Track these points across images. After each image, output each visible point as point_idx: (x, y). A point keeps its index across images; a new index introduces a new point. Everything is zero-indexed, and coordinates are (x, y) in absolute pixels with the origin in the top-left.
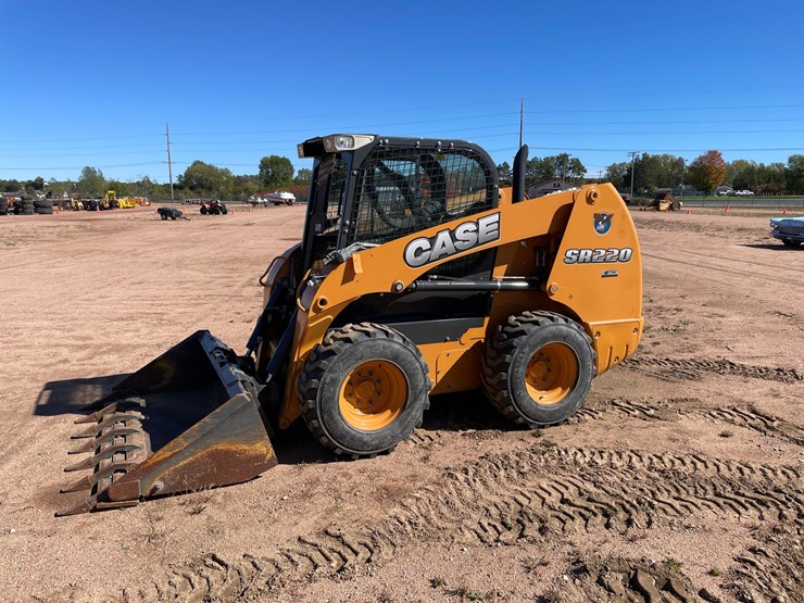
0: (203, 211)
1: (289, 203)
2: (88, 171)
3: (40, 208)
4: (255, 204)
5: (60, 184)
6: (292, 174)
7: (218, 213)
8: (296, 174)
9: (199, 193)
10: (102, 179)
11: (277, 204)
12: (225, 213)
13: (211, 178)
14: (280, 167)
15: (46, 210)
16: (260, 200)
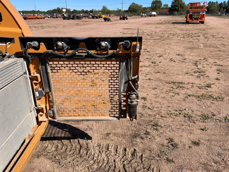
0: (121, 19)
1: (154, 16)
2: (104, 7)
3: (78, 18)
4: (142, 16)
5: (97, 11)
6: (161, 6)
7: (124, 19)
8: (163, 6)
9: (132, 13)
10: (107, 9)
11: (151, 16)
12: (127, 19)
13: (136, 8)
14: (158, 4)
15: (80, 18)
16: (144, 15)
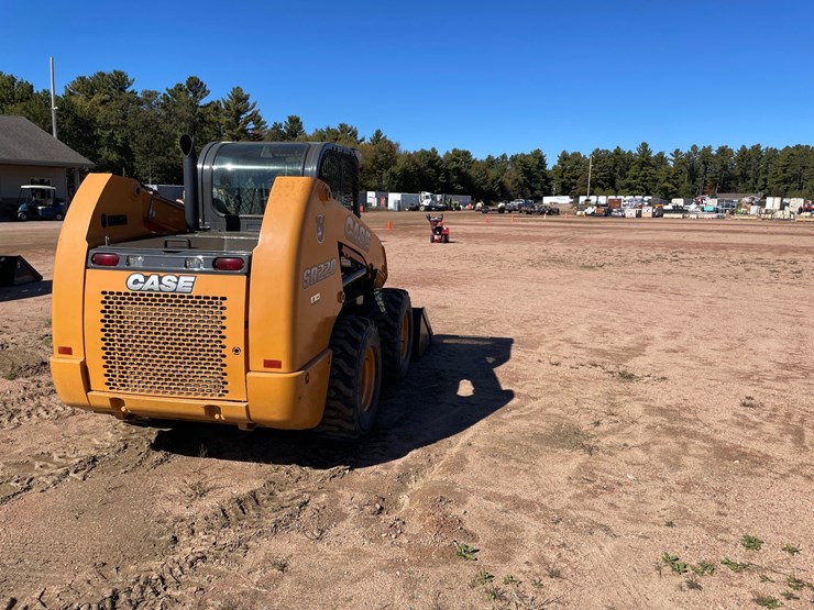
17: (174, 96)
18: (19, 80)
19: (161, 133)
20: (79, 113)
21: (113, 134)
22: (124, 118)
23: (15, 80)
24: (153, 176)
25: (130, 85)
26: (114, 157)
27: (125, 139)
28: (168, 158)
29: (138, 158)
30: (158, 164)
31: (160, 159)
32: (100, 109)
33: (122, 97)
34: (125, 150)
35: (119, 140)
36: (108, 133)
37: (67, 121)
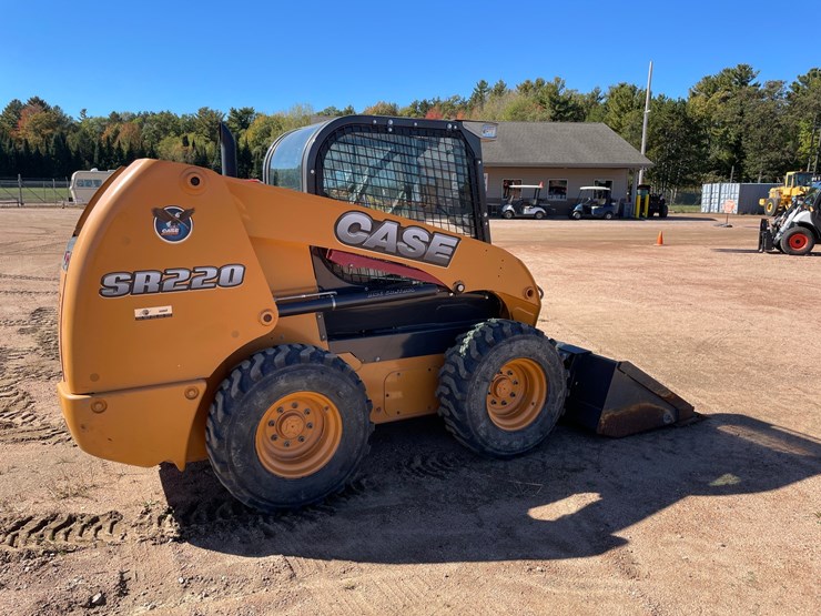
17: (807, 83)
18: (639, 88)
19: (779, 126)
20: (689, 114)
21: (727, 132)
22: (741, 114)
23: (635, 88)
24: (763, 174)
25: (753, 77)
26: (725, 155)
27: (739, 136)
28: (783, 153)
29: (750, 155)
30: (771, 162)
31: (774, 155)
32: (719, 106)
33: (742, 92)
34: (737, 148)
35: (733, 138)
36: (721, 131)
37: (676, 123)
